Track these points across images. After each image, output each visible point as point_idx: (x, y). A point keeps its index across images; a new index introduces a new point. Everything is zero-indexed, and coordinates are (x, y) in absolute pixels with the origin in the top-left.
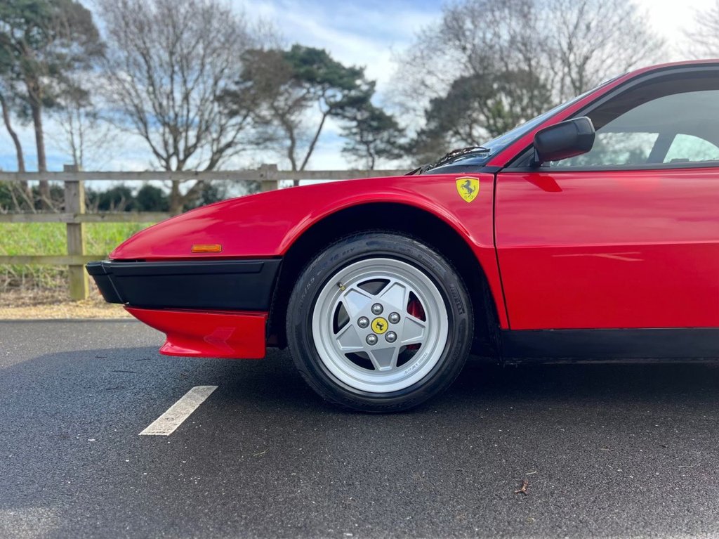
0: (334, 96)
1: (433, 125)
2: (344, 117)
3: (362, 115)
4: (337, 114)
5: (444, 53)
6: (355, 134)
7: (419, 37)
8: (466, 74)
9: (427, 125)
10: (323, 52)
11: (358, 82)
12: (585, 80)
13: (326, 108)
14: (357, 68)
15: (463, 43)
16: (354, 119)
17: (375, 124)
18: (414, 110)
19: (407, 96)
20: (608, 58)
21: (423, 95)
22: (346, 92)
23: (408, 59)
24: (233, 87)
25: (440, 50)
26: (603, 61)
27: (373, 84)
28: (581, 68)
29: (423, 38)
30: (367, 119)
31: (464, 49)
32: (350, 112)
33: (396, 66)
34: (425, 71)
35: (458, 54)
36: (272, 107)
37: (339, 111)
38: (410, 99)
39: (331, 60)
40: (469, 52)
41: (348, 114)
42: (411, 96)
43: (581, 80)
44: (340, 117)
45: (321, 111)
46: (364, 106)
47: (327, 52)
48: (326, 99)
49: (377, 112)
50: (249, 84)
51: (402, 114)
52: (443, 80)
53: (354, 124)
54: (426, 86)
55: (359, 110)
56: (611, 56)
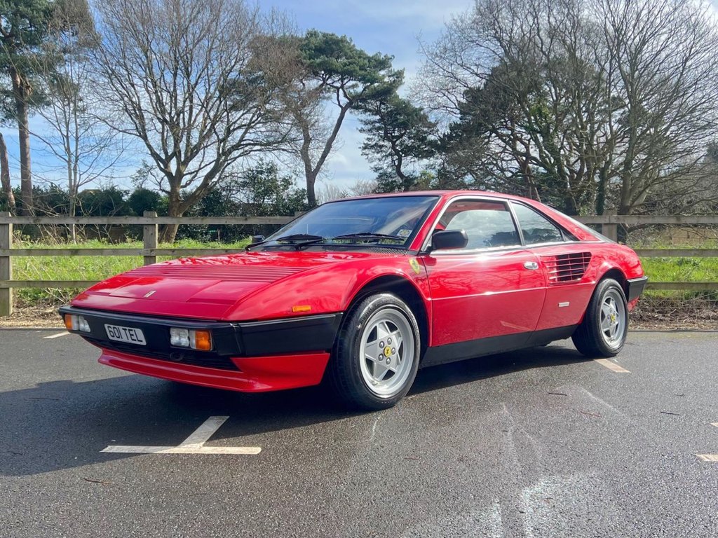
0: (353, 86)
4: (357, 108)
6: (379, 129)
7: (450, 27)
9: (461, 119)
10: (342, 41)
13: (345, 102)
14: (382, 57)
16: (377, 112)
22: (368, 84)
29: (454, 28)
30: (391, 112)
32: (372, 105)
33: (424, 58)
37: (361, 104)
41: (370, 107)
44: (361, 110)
45: (339, 104)
47: (348, 39)
48: (345, 91)
49: (403, 105)
53: (378, 117)
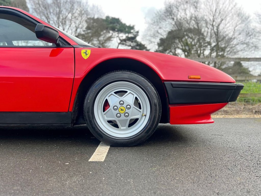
0: (122, 37)
1: (161, 48)
2: (126, 45)
3: (133, 44)
4: (123, 44)
5: (166, 21)
7: (156, 14)
8: (174, 29)
9: (158, 48)
10: (118, 19)
11: (132, 31)
12: (219, 32)
13: (119, 41)
14: (132, 26)
15: (173, 17)
16: (130, 46)
17: (138, 48)
18: (154, 42)
19: (151, 37)
20: (228, 23)
21: (157, 36)
22: (127, 35)
23: (152, 22)
24: (83, 33)
25: (164, 19)
26: (226, 25)
27: (138, 32)
28: (218, 27)
29: (158, 14)
30: (135, 46)
31: (173, 19)
32: (129, 43)
33: (147, 25)
34: (158, 27)
35: (171, 21)
36: (98, 40)
37: (124, 43)
38: (152, 38)
39: (121, 23)
40: (175, 20)
41: (128, 44)
42: (153, 37)
43: (218, 32)
44: (124, 45)
45: (117, 42)
46: (134, 41)
47: (120, 19)
48: (119, 38)
49: (139, 43)
50: (89, 31)
51: (150, 44)
52: (165, 31)
54: (159, 33)
55: (132, 42)
56: (229, 22)
